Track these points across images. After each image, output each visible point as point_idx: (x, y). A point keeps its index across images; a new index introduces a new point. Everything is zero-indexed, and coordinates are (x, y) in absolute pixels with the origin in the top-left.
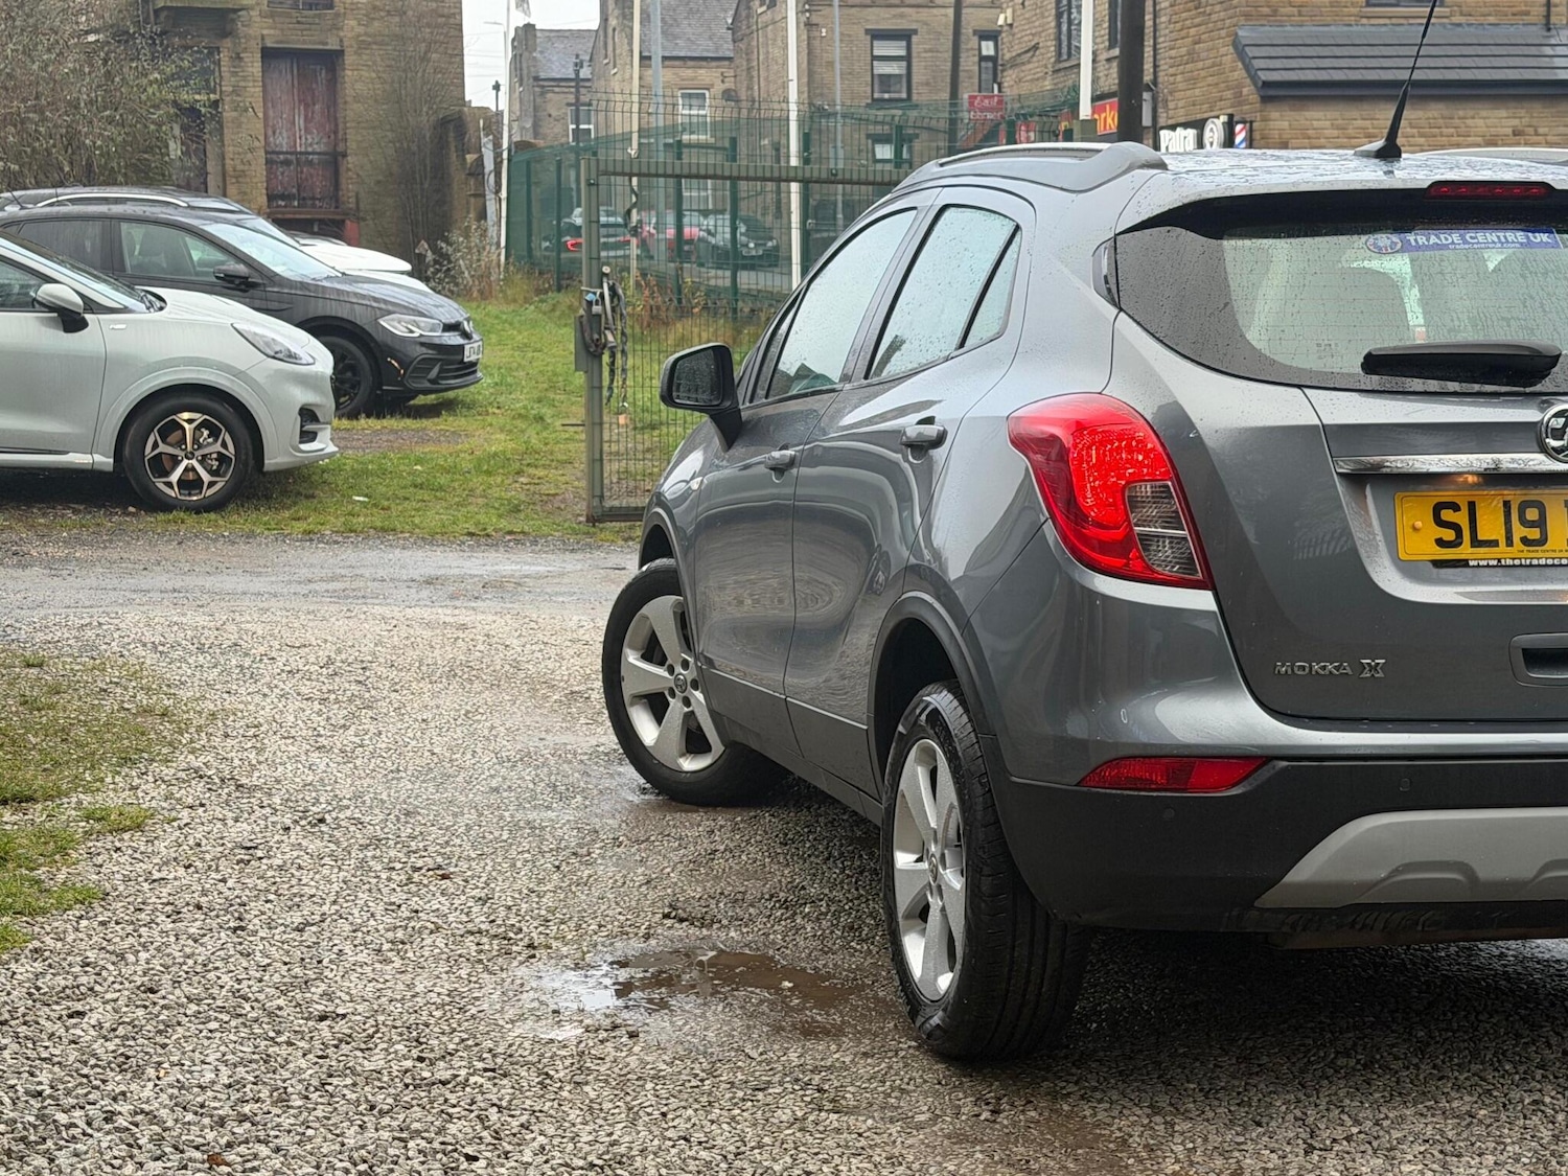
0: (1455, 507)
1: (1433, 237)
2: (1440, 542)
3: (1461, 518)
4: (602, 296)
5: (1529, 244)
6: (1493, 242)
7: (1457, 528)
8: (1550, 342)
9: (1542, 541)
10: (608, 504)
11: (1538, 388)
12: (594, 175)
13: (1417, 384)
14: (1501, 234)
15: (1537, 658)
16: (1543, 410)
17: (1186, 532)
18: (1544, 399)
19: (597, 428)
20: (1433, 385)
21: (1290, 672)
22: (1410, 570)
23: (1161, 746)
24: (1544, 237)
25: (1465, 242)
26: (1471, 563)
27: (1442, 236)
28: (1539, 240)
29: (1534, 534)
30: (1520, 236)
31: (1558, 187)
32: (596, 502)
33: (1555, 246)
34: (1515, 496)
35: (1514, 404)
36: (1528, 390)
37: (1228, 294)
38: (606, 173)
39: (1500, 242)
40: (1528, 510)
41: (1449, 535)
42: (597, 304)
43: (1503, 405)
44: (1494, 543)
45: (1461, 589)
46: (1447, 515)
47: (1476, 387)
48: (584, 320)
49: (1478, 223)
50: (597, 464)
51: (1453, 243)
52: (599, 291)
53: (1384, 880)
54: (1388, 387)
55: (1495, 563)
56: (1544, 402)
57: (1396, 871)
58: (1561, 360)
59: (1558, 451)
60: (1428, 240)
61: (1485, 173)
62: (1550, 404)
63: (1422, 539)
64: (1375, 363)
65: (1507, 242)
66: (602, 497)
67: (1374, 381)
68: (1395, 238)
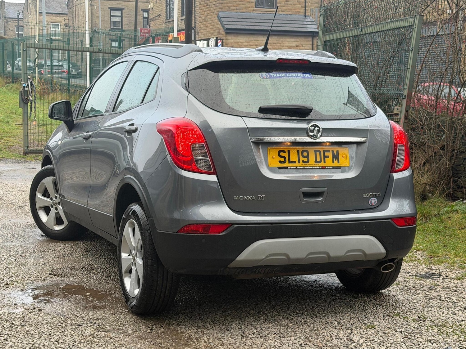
0: (284, 152)
1: (278, 74)
2: (280, 162)
3: (286, 155)
4: (28, 85)
5: (304, 77)
6: (294, 76)
7: (284, 158)
8: (310, 105)
9: (308, 162)
10: (30, 149)
11: (307, 118)
12: (25, 48)
13: (273, 116)
14: (296, 74)
15: (307, 195)
16: (308, 124)
17: (209, 158)
18: (309, 121)
19: (26, 126)
20: (278, 117)
21: (238, 199)
22: (271, 169)
23: (201, 221)
24: (308, 75)
25: (287, 76)
26: (289, 168)
27: (280, 74)
28: (307, 76)
29: (306, 160)
30: (302, 75)
31: (312, 61)
32: (26, 148)
33: (311, 78)
34: (300, 149)
35: (300, 123)
36: (304, 119)
37: (220, 89)
38: (29, 47)
39: (296, 76)
40: (304, 153)
41: (282, 160)
42: (26, 87)
43: (296, 123)
44: (295, 162)
45: (286, 175)
46: (282, 154)
47: (290, 118)
48: (22, 92)
49: (290, 71)
50: (26, 137)
51: (283, 76)
52: (27, 83)
53: (264, 259)
54: (266, 117)
55: (295, 168)
56: (308, 122)
57: (268, 256)
58: (313, 110)
59: (312, 136)
60: (276, 75)
61: (292, 56)
62: (310, 123)
63: (275, 161)
64: (262, 110)
65: (298, 76)
66: (28, 147)
67: (262, 115)
68: (267, 74)
